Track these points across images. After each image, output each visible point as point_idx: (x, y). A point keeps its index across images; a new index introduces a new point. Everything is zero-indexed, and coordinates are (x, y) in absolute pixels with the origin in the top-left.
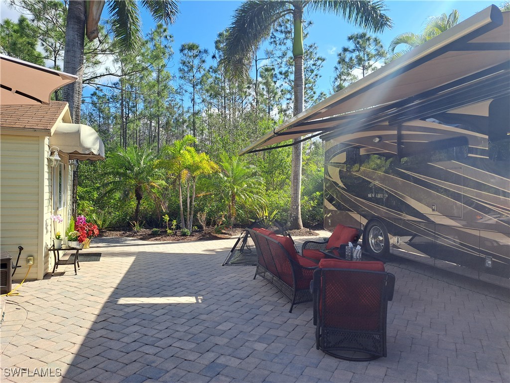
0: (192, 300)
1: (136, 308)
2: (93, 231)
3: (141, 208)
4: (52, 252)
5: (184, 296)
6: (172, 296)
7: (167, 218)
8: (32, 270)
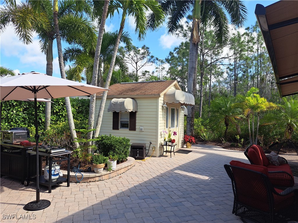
0: (207, 178)
1: (177, 175)
2: (192, 140)
3: (228, 131)
4: (165, 146)
5: (205, 176)
6: (200, 174)
7: (238, 137)
8: (154, 152)
